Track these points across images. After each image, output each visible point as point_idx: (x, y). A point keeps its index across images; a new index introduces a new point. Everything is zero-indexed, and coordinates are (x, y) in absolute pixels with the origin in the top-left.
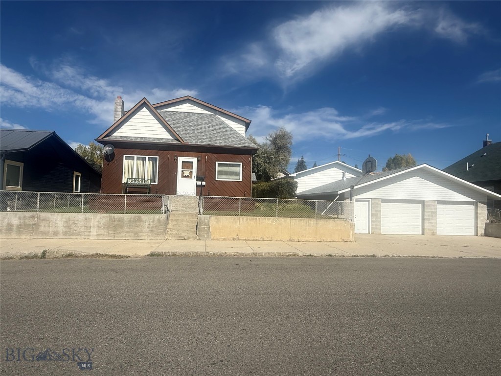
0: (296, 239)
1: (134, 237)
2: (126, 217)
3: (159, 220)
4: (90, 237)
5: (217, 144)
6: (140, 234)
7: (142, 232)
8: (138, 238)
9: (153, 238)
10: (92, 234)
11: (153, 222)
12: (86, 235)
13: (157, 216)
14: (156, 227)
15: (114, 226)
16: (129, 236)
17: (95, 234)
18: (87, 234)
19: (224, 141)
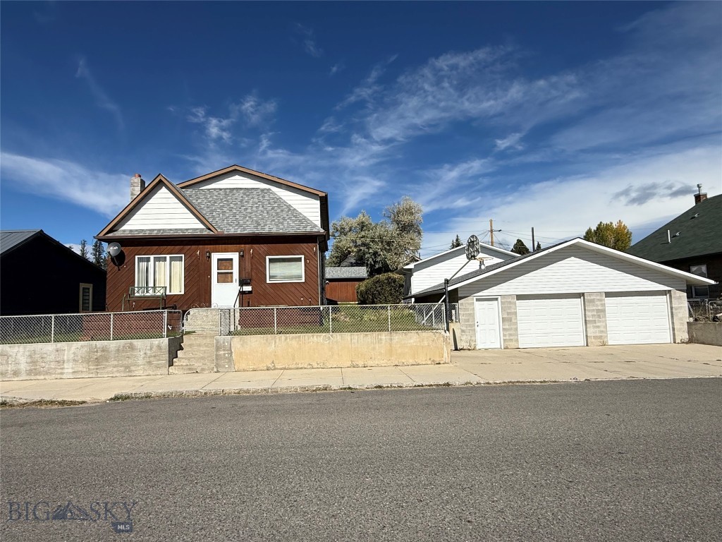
0: (361, 363)
1: (125, 372)
2: (113, 345)
3: (159, 347)
4: (64, 376)
5: (266, 230)
6: (133, 368)
7: (135, 365)
8: (130, 374)
9: (151, 373)
10: (66, 371)
11: (151, 349)
12: (59, 374)
13: (156, 341)
14: (155, 356)
15: (96, 359)
16: (118, 371)
17: (71, 371)
18: (59, 371)
19: (277, 225)
